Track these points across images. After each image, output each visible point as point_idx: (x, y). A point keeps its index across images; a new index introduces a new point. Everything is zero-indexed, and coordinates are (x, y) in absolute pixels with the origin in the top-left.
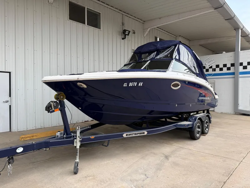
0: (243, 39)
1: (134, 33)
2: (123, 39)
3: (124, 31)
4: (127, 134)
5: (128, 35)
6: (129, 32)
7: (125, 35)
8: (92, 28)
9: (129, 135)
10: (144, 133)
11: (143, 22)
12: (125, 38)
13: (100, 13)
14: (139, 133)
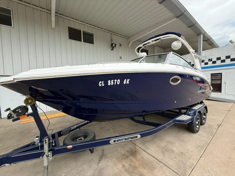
0: (206, 43)
1: (121, 45)
2: (112, 50)
3: (112, 44)
4: (116, 141)
5: (115, 47)
6: (116, 45)
7: (113, 47)
8: (87, 44)
9: (118, 141)
10: (136, 137)
11: (128, 38)
12: (113, 49)
13: (93, 34)
14: (130, 138)
